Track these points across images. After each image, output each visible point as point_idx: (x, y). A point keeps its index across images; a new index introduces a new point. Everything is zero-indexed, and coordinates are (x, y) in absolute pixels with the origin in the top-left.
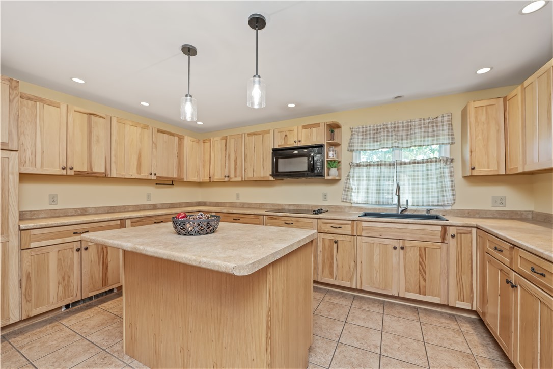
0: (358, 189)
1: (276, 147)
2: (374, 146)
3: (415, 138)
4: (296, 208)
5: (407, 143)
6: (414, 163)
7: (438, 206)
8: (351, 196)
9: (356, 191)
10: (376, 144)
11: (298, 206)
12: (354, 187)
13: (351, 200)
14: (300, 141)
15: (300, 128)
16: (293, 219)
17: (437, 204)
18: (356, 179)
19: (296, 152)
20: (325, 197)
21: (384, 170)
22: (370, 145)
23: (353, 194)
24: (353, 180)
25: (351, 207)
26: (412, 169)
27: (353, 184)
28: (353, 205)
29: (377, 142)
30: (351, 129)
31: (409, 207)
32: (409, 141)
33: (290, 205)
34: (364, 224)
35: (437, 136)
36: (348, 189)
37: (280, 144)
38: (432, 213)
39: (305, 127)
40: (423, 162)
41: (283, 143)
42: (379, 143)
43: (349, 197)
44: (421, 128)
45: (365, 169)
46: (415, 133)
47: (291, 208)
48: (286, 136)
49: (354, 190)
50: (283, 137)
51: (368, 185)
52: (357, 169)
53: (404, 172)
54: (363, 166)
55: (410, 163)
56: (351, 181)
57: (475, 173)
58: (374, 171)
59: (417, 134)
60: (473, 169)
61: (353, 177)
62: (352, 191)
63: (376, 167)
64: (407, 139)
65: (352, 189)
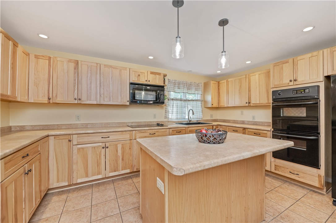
0: (172, 112)
1: (131, 81)
2: (178, 90)
3: (193, 90)
4: (137, 124)
5: (190, 92)
6: (193, 101)
7: (200, 118)
8: (168, 115)
9: (172, 113)
10: (179, 90)
11: (139, 122)
12: (170, 111)
13: (168, 117)
14: (149, 81)
15: (149, 73)
16: (156, 131)
17: (199, 118)
18: (171, 106)
19: (148, 88)
20: (155, 116)
21: (183, 102)
22: (177, 90)
23: (170, 114)
24: (170, 107)
25: (168, 121)
26: (192, 103)
27: (170, 109)
28: (169, 120)
29: (179, 89)
30: (169, 80)
31: (192, 120)
32: (190, 91)
33: (132, 123)
34: (190, 129)
35: (199, 91)
36: (167, 112)
37: (134, 80)
38: (199, 122)
39: (152, 73)
40: (195, 101)
41: (136, 80)
42: (180, 90)
43: (167, 116)
44: (194, 86)
45: (175, 102)
46: (193, 88)
47: (134, 124)
48: (139, 75)
49: (170, 112)
50: (137, 75)
51: (177, 110)
52: (172, 102)
53: (189, 104)
54: (175, 100)
55: (191, 101)
56: (169, 107)
57: (213, 106)
58: (179, 102)
59: (194, 89)
60: (212, 105)
61: (170, 105)
62: (169, 113)
63: (179, 101)
64: (190, 90)
65: (169, 111)
